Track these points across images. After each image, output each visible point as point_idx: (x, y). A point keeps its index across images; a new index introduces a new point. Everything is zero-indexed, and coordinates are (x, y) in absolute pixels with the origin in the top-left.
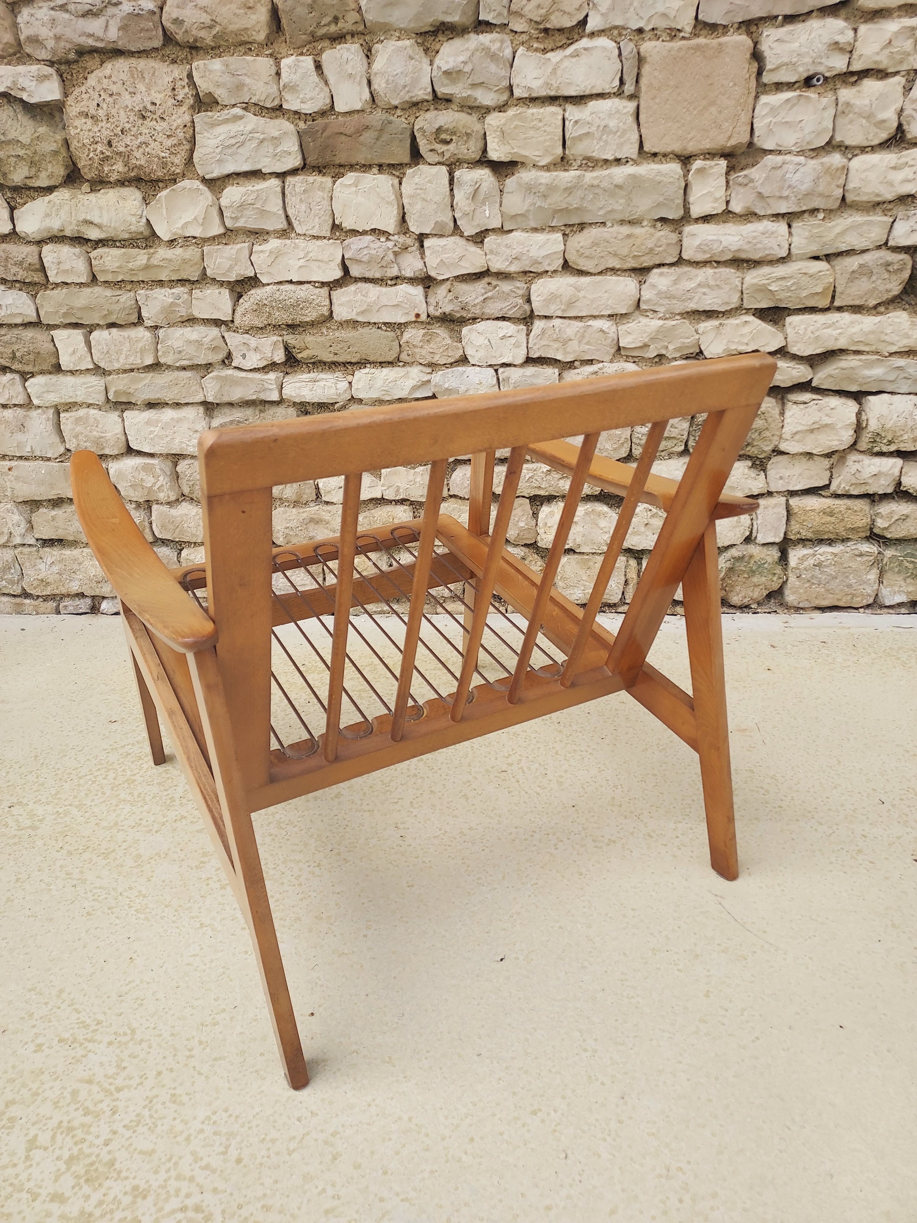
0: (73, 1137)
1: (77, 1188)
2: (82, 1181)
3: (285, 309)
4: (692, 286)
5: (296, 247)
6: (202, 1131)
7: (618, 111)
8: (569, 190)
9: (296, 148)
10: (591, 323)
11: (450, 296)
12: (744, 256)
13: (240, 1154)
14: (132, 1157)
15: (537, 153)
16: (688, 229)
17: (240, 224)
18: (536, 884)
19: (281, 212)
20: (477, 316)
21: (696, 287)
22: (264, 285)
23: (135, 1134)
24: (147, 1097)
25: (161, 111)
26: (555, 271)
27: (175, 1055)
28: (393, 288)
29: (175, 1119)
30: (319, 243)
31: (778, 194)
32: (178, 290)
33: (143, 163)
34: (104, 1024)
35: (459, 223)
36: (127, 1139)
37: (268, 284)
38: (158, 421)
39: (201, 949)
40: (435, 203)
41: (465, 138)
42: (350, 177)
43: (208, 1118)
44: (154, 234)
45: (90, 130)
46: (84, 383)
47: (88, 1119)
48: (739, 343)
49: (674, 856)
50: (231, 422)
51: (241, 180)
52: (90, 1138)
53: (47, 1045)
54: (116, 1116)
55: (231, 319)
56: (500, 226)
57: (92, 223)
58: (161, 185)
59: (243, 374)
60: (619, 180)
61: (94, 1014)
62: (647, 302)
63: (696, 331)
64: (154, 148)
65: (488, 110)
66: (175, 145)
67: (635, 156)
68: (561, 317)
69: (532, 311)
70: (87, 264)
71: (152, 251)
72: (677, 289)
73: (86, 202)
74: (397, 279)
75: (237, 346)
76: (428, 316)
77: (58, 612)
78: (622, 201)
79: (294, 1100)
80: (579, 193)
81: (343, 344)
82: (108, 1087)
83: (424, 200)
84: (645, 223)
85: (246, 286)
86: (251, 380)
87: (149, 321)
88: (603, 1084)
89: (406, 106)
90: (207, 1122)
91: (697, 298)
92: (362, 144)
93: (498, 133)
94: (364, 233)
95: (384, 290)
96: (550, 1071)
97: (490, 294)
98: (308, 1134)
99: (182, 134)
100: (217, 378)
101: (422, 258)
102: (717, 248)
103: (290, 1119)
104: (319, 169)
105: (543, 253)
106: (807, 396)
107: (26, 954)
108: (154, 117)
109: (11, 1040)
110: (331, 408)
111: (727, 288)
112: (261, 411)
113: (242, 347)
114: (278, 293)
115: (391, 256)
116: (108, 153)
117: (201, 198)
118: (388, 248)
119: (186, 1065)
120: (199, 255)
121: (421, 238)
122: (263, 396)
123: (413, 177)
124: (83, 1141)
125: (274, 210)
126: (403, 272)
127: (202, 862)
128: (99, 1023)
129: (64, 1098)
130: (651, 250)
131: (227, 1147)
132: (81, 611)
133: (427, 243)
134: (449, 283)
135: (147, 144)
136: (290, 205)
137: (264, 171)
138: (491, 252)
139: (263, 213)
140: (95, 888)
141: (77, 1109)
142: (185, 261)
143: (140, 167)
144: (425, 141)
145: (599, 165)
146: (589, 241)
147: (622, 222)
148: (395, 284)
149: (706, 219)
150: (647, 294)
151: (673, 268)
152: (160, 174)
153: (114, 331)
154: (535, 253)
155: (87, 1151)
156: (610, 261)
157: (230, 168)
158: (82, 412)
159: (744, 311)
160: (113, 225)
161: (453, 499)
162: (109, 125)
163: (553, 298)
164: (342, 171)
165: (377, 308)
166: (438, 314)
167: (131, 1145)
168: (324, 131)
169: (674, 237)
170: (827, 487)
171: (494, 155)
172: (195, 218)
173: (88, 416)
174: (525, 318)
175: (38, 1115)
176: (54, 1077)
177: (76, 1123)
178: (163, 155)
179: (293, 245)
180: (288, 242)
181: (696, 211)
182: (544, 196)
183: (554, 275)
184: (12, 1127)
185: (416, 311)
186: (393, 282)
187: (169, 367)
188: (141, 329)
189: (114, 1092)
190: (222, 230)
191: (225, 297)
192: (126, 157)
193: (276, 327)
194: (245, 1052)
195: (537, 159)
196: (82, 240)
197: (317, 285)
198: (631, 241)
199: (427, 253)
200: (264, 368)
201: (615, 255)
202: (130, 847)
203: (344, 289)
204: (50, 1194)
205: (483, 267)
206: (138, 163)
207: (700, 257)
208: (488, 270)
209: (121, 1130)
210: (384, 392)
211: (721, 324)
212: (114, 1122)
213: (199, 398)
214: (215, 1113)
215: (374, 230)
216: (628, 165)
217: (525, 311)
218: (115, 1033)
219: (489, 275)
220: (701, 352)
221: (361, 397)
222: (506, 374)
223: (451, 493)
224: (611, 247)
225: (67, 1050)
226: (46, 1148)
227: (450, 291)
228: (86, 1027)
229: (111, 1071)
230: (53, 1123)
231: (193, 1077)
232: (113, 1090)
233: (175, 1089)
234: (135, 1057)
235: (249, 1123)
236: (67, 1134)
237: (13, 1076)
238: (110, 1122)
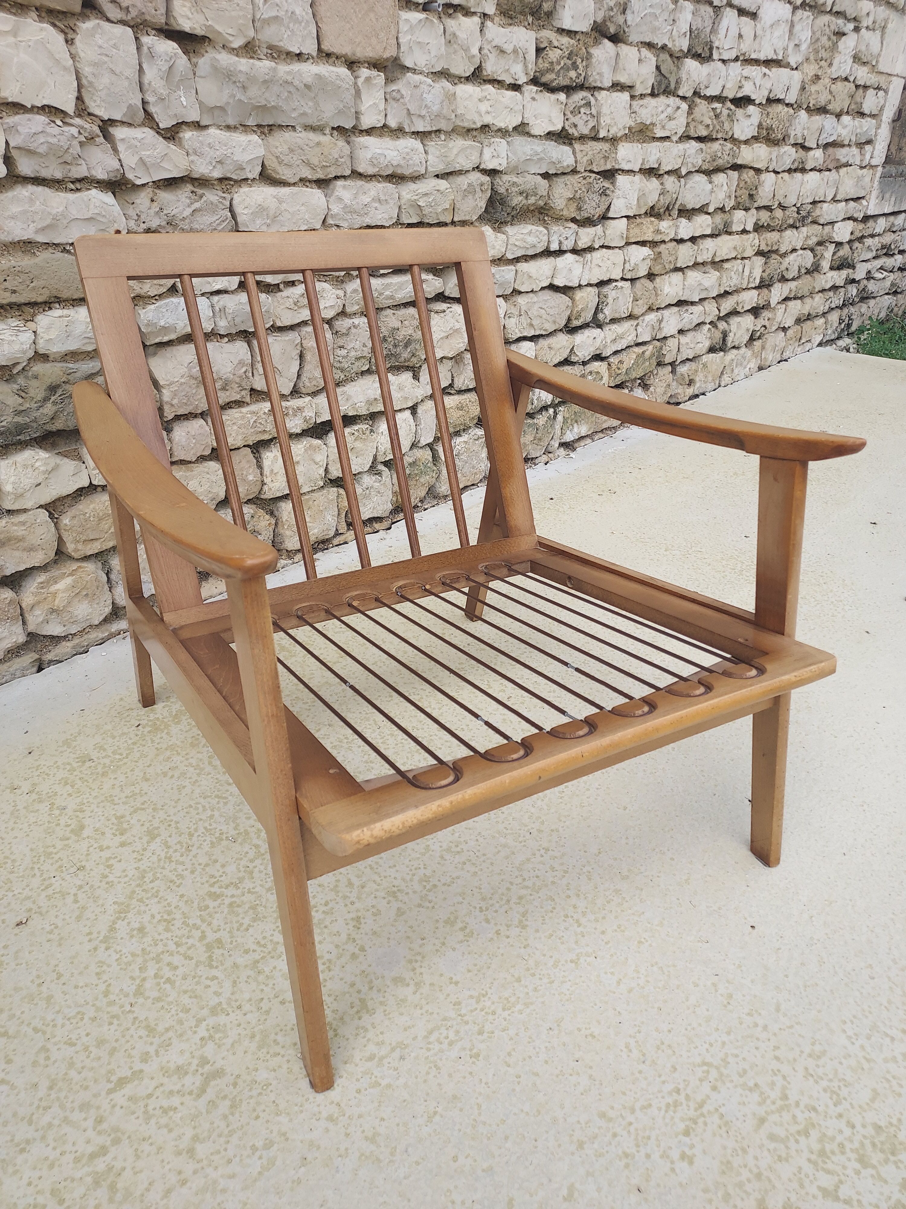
0: (833, 1153)
1: (900, 1165)
2: (892, 1158)
8: (266, 84)
11: (155, 207)
12: (399, 171)
14: (875, 1109)
15: (230, 31)
16: (359, 141)
26: (254, 179)
27: (758, 1039)
29: (841, 1063)
31: (418, 113)
36: (853, 1108)
39: (612, 973)
40: (126, 78)
42: (8, 21)
43: (849, 1038)
47: (814, 1134)
52: (839, 1139)
54: (820, 1109)
56: (198, 119)
60: (307, 79)
62: (333, 217)
69: (237, 225)
72: (357, 204)
74: (83, 182)
78: (311, 104)
80: (276, 89)
81: (24, 277)
83: (112, 71)
84: (326, 131)
91: (371, 213)
94: (34, 109)
95: (68, 196)
97: (197, 205)
98: (889, 978)
101: (115, 154)
102: (382, 162)
105: (247, 157)
106: (444, 306)
111: (390, 203)
115: (77, 148)
118: (71, 136)
121: (107, 125)
124: (841, 1146)
126: (94, 173)
127: (462, 929)
129: (775, 1150)
130: (336, 160)
131: (887, 1035)
133: (116, 133)
134: (149, 189)
138: (195, 151)
140: (426, 1037)
141: (797, 1142)
145: (284, 57)
146: (284, 146)
147: (312, 128)
148: (78, 190)
150: (336, 209)
151: (350, 181)
154: (242, 157)
155: (856, 1145)
156: (304, 171)
159: (402, 226)
163: (261, 210)
165: (65, 222)
166: (140, 230)
167: (860, 1107)
169: (347, 148)
170: (451, 386)
171: (181, 23)
175: (790, 1180)
176: (740, 1152)
177: (816, 1147)
181: (364, 122)
182: (244, 87)
183: (253, 184)
185: (116, 227)
186: (78, 186)
189: (786, 1103)
195: (231, 38)
198: (320, 150)
199: (121, 147)
201: (308, 164)
203: (12, 192)
204: (900, 1191)
205: (182, 171)
207: (371, 171)
208: (191, 174)
209: (840, 1109)
210: (87, 341)
212: (826, 1112)
214: (844, 1031)
215: (43, 108)
216: (311, 62)
218: (701, 1080)
219: (191, 182)
224: (305, 155)
225: (705, 1130)
226: (841, 1182)
227: (152, 201)
228: (676, 1104)
229: (755, 1097)
230: (808, 1168)
231: (793, 1034)
232: (782, 1103)
233: (802, 1052)
234: (745, 1071)
235: (864, 1011)
236: (828, 1158)
237: (720, 1194)
238: (826, 1116)
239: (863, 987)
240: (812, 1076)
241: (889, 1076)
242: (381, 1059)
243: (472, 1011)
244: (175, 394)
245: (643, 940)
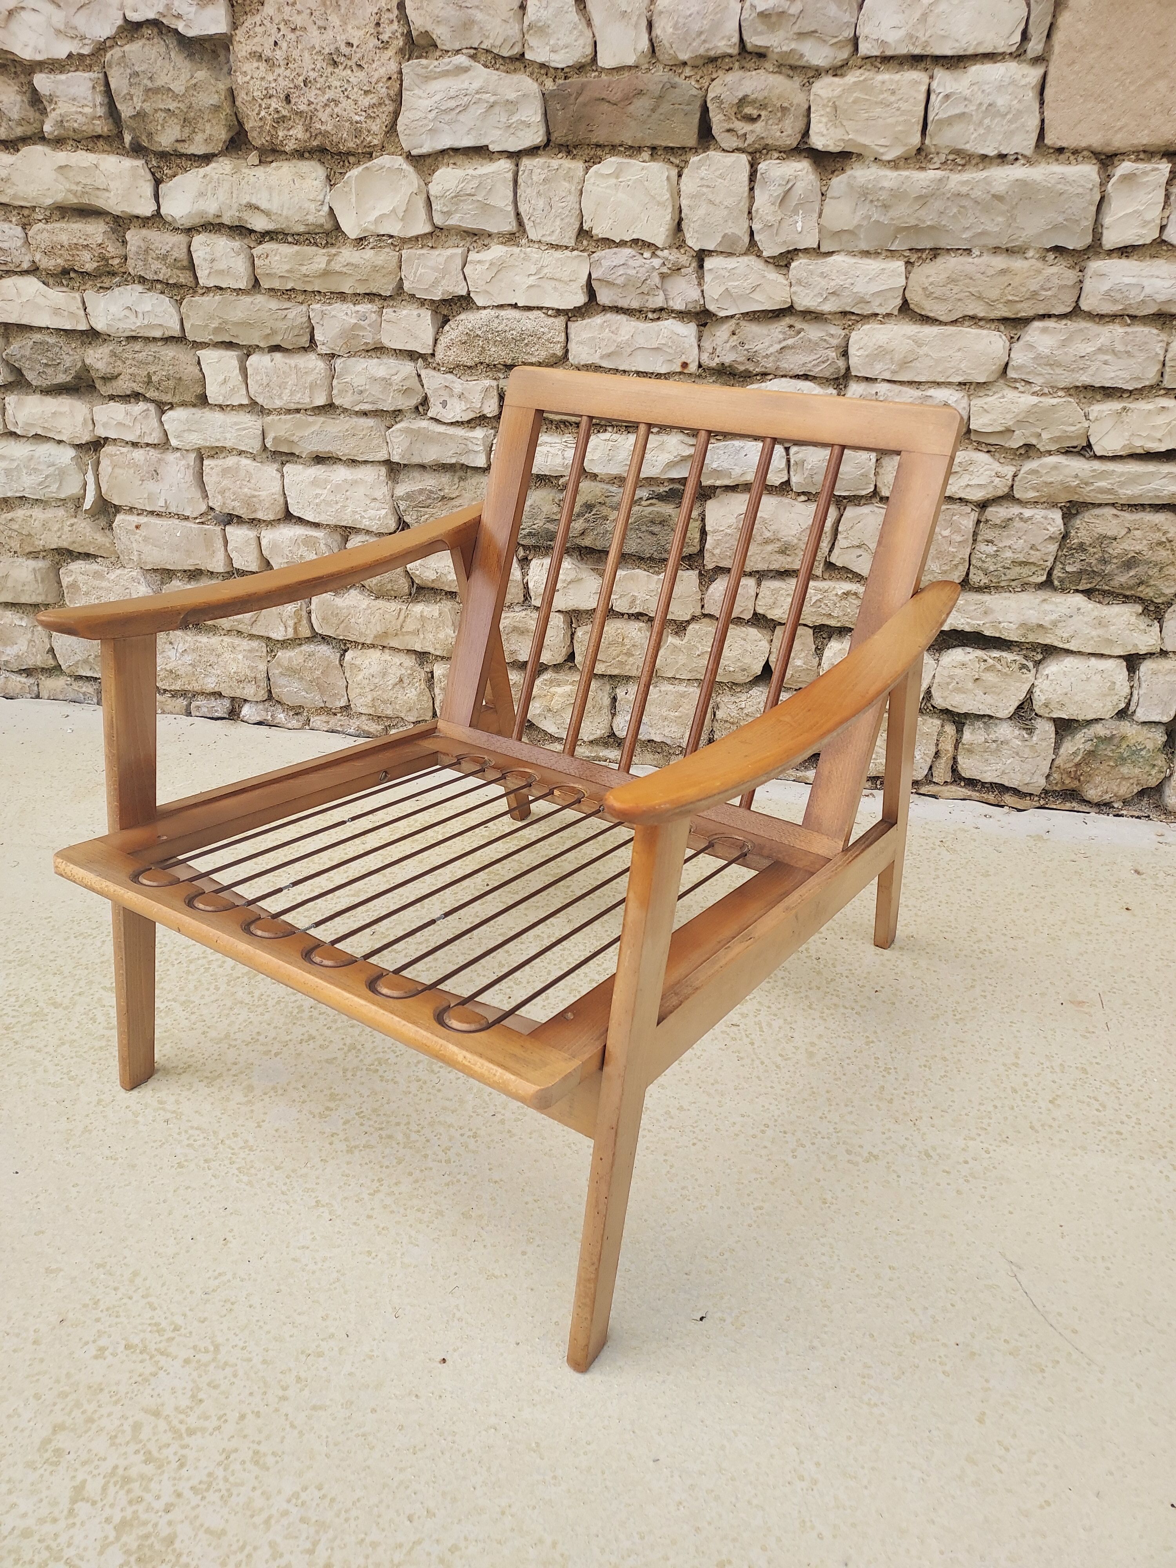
0: (129, 1491)
2: (133, 1559)
3: (504, 343)
4: (1089, 350)
5: (527, 258)
6: (285, 1513)
7: (1013, 82)
8: (923, 199)
9: (538, 117)
10: (932, 392)
11: (734, 341)
13: (329, 1558)
14: (196, 1535)
15: (882, 142)
16: (1095, 265)
17: (453, 221)
18: (761, 1208)
19: (510, 208)
20: (768, 371)
21: (1095, 353)
22: (479, 308)
23: (203, 1503)
24: (224, 1450)
25: (359, 55)
26: (888, 315)
27: (265, 1393)
28: (655, 324)
29: (254, 1489)
30: (558, 254)
32: (366, 307)
33: (329, 128)
34: (183, 1331)
35: (757, 237)
36: (193, 1508)
37: (485, 308)
38: (326, 481)
39: (314, 1239)
40: (727, 207)
41: (779, 114)
42: (611, 163)
43: (296, 1495)
44: (337, 227)
45: (263, 79)
46: (236, 424)
47: (149, 1469)
48: (1149, 438)
49: (959, 1192)
50: (421, 491)
51: (459, 159)
52: (148, 1497)
53: (110, 1350)
54: (183, 1471)
55: (431, 352)
56: (815, 246)
57: (257, 208)
58: (352, 159)
59: (441, 429)
60: (999, 188)
61: (172, 1314)
62: (1017, 369)
63: (1086, 416)
64: (346, 108)
65: (818, 73)
66: (373, 106)
67: (1028, 152)
68: (889, 381)
69: (848, 369)
70: (248, 264)
71: (333, 251)
72: (1066, 354)
73: (252, 180)
74: (661, 312)
75: (436, 390)
76: (700, 366)
77: (189, 714)
78: (1000, 219)
79: (407, 1487)
80: (938, 205)
82: (179, 1426)
83: (711, 202)
84: (1030, 254)
85: (455, 307)
86: (451, 437)
87: (324, 347)
88: (820, 1536)
89: (700, 62)
90: (294, 1501)
91: (1093, 368)
92: (630, 116)
93: (828, 110)
94: (623, 244)
95: (642, 325)
96: (749, 1502)
97: (790, 342)
98: (419, 1542)
99: (384, 89)
100: (408, 431)
101: (700, 284)
102: (1135, 297)
103: (399, 1515)
104: (568, 149)
105: (874, 288)
107: (100, 1212)
108: (349, 63)
109: (69, 1335)
110: (555, 482)
111: (1141, 357)
112: (461, 479)
113: (442, 392)
114: (497, 321)
115: (656, 280)
116: (285, 113)
117: (403, 182)
118: (654, 268)
119: (277, 1410)
120: (395, 260)
121: (701, 256)
122: (464, 460)
123: (699, 168)
124: (140, 1500)
125: (501, 204)
126: (671, 303)
127: (328, 1109)
128: (176, 1329)
129: (123, 1432)
130: (1035, 293)
131: (315, 1544)
132: (216, 715)
133: (709, 263)
134: (733, 322)
135: (336, 102)
136: (523, 198)
137: (491, 148)
138: (799, 282)
139: (485, 208)
140: (192, 1128)
141: (137, 1452)
142: (375, 269)
143: (325, 134)
144: (721, 117)
145: (974, 162)
146: (944, 276)
147: (996, 250)
148: (658, 319)
149: (1125, 251)
150: (1020, 357)
151: (1064, 322)
152: (351, 145)
153: (278, 356)
154: (863, 288)
155: (144, 1517)
156: (970, 307)
157: (446, 141)
158: (231, 461)
159: (1162, 392)
160: (285, 213)
161: (706, 620)
162: (288, 72)
163: (881, 353)
164: (599, 153)
165: (629, 350)
166: (713, 364)
167: (196, 1517)
168: (579, 94)
169: (1071, 276)
171: (818, 141)
172: (394, 211)
173: (237, 468)
174: (837, 379)
175: (90, 1451)
176: (114, 1399)
177: (133, 1472)
178: (357, 118)
179: (522, 255)
180: (516, 250)
181: (1111, 239)
182: (885, 206)
183: (886, 320)
184: (57, 1464)
185: (684, 359)
186: (655, 316)
187: (345, 410)
188: (312, 356)
189: (184, 1435)
190: (428, 229)
191: (425, 320)
192: (308, 118)
193: (491, 367)
194: (352, 1403)
195: (882, 150)
196: (243, 231)
197: (550, 312)
198: (1005, 279)
199: (708, 277)
200: (469, 422)
201: (980, 298)
202: (241, 1073)
203: (587, 321)
205: (785, 302)
206: (323, 128)
207: (1107, 308)
208: (792, 307)
209: (188, 1493)
211: (1124, 408)
212: (180, 1479)
213: (382, 456)
214: (305, 1489)
215: (635, 241)
216: (1018, 164)
217: (838, 368)
218: (195, 1347)
219: (792, 314)
220: (1089, 446)
221: (595, 471)
222: (800, 455)
223: (706, 612)
224: (975, 286)
225: (134, 1362)
226: (94, 1503)
227: (734, 334)
228: (160, 1331)
229: (184, 1402)
230: (107, 1467)
231: (284, 1429)
232: (183, 1431)
233: (259, 1443)
234: (216, 1387)
235: (346, 1511)
236: (122, 1487)
237: (67, 1388)
238: (175, 1479)
239: (388, 1507)
240: (227, 1458)
241: (248, 1549)
242: (164, 1109)
243: (229, 1147)
244: (718, 543)
245: (374, 1254)
